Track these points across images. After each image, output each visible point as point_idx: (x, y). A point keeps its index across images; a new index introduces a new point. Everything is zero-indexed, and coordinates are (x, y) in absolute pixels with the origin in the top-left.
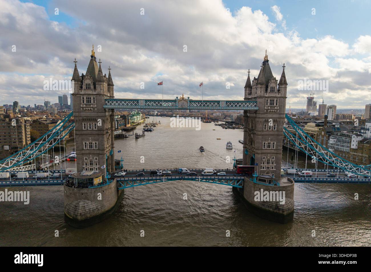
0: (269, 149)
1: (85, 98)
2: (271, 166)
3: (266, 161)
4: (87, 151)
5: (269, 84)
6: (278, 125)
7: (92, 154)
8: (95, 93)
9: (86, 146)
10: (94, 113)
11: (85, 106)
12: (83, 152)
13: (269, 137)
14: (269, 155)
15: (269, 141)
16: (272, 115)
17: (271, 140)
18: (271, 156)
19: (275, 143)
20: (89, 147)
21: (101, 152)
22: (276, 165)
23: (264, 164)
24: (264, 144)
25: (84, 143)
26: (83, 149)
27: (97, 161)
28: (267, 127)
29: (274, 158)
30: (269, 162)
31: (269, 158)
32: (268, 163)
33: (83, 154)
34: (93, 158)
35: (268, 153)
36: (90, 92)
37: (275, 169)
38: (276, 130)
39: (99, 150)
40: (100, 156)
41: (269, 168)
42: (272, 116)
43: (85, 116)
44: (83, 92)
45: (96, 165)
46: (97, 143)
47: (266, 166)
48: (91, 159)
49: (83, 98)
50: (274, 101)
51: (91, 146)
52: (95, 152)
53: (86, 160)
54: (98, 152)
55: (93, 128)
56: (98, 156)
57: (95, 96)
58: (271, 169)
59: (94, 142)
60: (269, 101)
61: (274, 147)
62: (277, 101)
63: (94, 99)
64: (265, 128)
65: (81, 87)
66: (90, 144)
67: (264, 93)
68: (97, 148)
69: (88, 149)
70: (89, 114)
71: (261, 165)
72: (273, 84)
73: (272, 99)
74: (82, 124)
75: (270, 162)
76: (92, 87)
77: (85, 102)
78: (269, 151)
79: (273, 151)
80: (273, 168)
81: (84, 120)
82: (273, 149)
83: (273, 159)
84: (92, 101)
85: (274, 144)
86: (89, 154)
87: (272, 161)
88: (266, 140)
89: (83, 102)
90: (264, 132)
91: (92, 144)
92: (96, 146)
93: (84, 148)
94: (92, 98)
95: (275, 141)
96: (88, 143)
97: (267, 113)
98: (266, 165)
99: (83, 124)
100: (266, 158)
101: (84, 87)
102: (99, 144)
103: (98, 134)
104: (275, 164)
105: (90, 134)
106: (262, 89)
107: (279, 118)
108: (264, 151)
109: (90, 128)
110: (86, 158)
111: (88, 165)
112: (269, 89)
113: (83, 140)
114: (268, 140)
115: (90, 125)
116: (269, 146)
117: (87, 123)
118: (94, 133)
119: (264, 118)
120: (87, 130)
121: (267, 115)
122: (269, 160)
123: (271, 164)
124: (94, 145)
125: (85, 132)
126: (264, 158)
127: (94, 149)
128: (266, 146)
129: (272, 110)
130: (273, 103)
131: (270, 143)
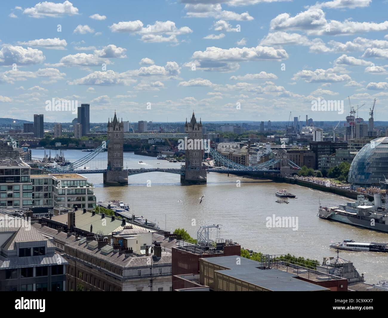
1: (116, 134)
8: (120, 132)
10: (119, 141)
12: (114, 158)
14: (196, 159)
21: (121, 158)
22: (199, 163)
32: (196, 162)
33: (114, 159)
36: (118, 131)
39: (120, 157)
40: (121, 159)
44: (115, 132)
45: (119, 164)
48: (117, 161)
65: (114, 129)
70: (117, 141)
73: (196, 133)
76: (119, 129)
77: (115, 136)
78: (196, 157)
80: (198, 165)
81: (115, 144)
83: (198, 160)
84: (118, 135)
86: (116, 159)
88: (194, 152)
95: (198, 152)
101: (115, 129)
102: (120, 154)
105: (117, 150)
106: (191, 129)
108: (194, 157)
113: (114, 152)
116: (196, 155)
118: (119, 149)
120: (116, 148)
124: (118, 155)
125: (114, 149)
126: (194, 160)
127: (118, 157)
128: (194, 154)
129: (196, 138)
130: (197, 135)
131: (196, 153)
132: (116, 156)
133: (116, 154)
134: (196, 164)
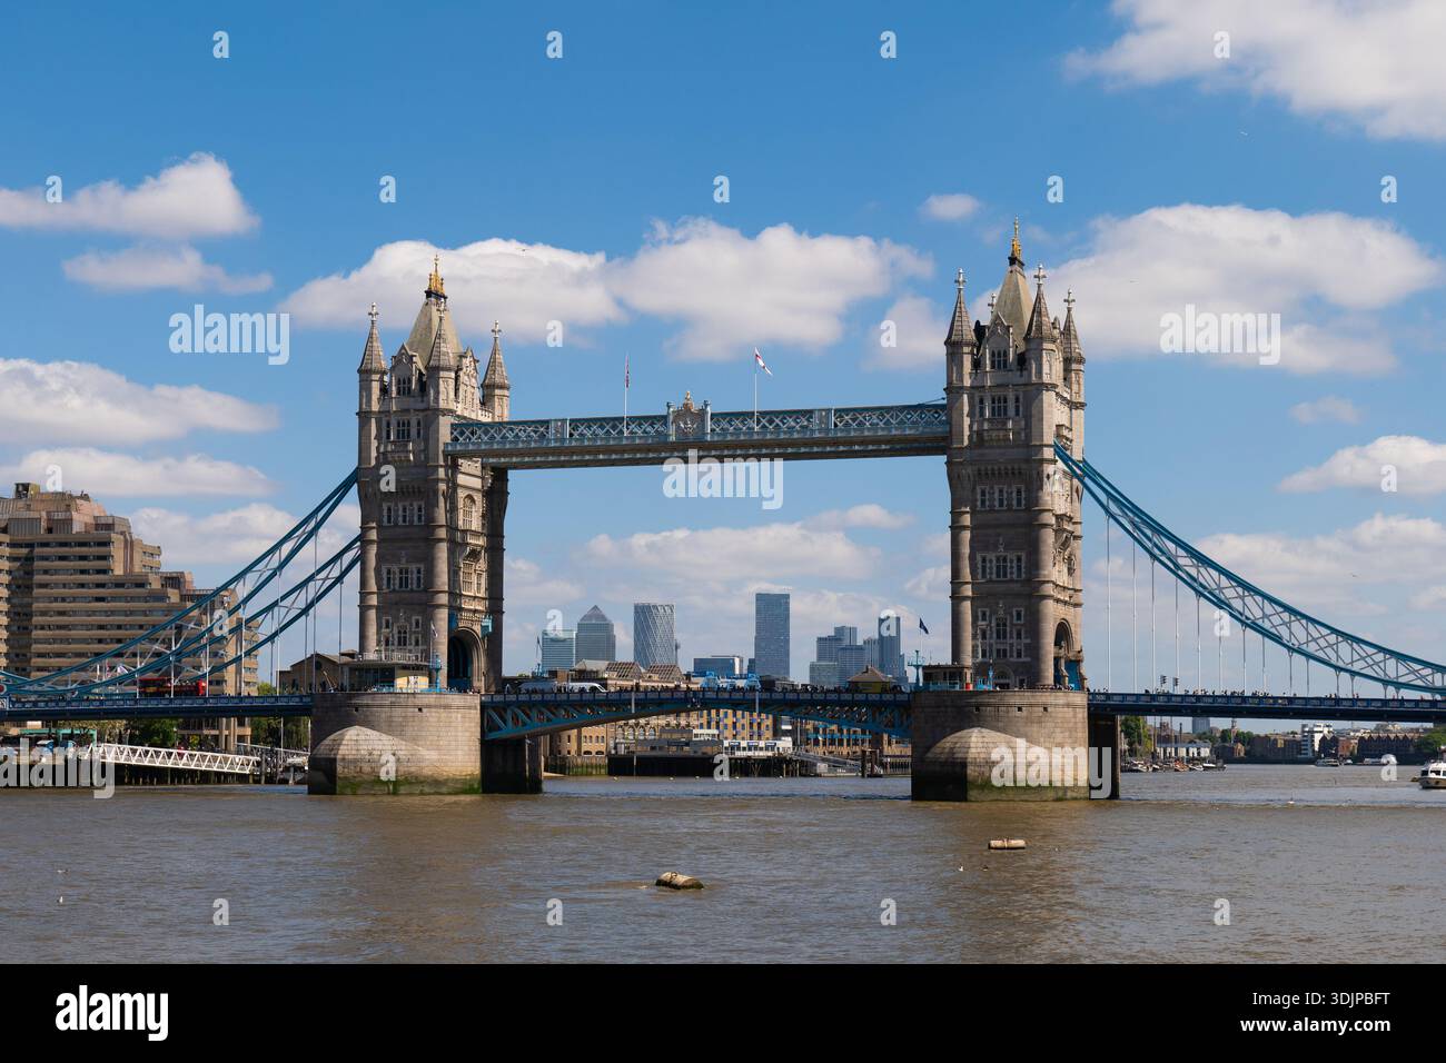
0: (1002, 579)
1: (393, 424)
2: (1012, 645)
3: (991, 626)
4: (393, 595)
5: (984, 342)
6: (1028, 490)
8: (422, 406)
9: (389, 579)
10: (413, 471)
11: (391, 448)
12: (382, 599)
13: (999, 535)
14: (1002, 604)
15: (1002, 552)
16: (1002, 451)
17: (1008, 546)
18: (1012, 607)
19: (1023, 558)
20: (397, 582)
22: (1028, 641)
23: (983, 637)
24: (983, 560)
25: (385, 571)
26: (380, 591)
27: (421, 628)
28: (987, 496)
29: (1023, 613)
30: (1005, 631)
31: (1003, 613)
32: (1000, 634)
33: (378, 606)
34: (408, 620)
35: (997, 596)
36: (407, 403)
37: (1028, 659)
38: (1023, 508)
39: (425, 590)
41: (1005, 655)
42: (1003, 454)
44: (388, 404)
45: (417, 644)
46: (422, 568)
47: (993, 645)
48: (403, 621)
49: (388, 424)
50: (1005, 401)
51: (404, 580)
52: (416, 598)
53: (389, 625)
54: (424, 598)
55: (412, 521)
56: (425, 612)
57: (421, 416)
58: (1014, 659)
59: (412, 565)
60: (987, 401)
61: (1019, 575)
62: (1017, 398)
63: (419, 423)
64: (983, 502)
65: (384, 391)
66: (400, 570)
68: (422, 585)
69: (395, 590)
70: (403, 474)
71: (975, 642)
72: (999, 340)
73: (997, 393)
74: (380, 506)
75: (1008, 629)
76: (415, 387)
77: (393, 437)
78: (1001, 588)
79: (1016, 587)
80: (1019, 656)
81: (388, 495)
82: (1017, 581)
83: (1019, 617)
84: (413, 432)
85: (1019, 559)
86: (399, 604)
87: (1012, 624)
88: (987, 549)
89: (388, 437)
90: (979, 515)
91: (406, 570)
92: (419, 578)
93: (385, 587)
94: (413, 423)
95: (1020, 550)
96: (397, 571)
97: (980, 444)
98: (992, 640)
99: (385, 506)
100: (990, 616)
101: (393, 388)
102: (426, 571)
103: (426, 540)
104: (1026, 638)
105: (404, 540)
107: (1026, 461)
108: (983, 590)
109: (404, 521)
110: (389, 620)
111: (393, 644)
112: (985, 360)
113: (380, 559)
114: (996, 547)
115: (404, 510)
116: (1001, 570)
117: (395, 505)
118: (417, 534)
119: (970, 463)
120: (396, 525)
121: (980, 451)
122: (1005, 625)
123: (1011, 637)
124: (412, 577)
125: (387, 535)
126: (984, 614)
127: (412, 590)
128: (991, 568)
129: (994, 434)
130: (1005, 408)
131: (1005, 560)
132: (394, 584)
133: (395, 568)
134: (1005, 651)
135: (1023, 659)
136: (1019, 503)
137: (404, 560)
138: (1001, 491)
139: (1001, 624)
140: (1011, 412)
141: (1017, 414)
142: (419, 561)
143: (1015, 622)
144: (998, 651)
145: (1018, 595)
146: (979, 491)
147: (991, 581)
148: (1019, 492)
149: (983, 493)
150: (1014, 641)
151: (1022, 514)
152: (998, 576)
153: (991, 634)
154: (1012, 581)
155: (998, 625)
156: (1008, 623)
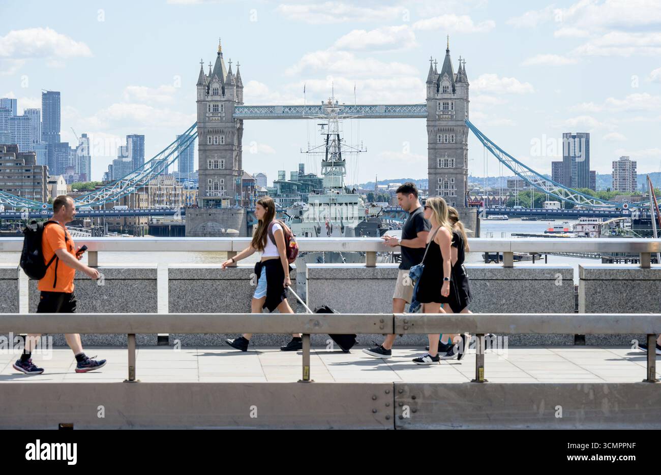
0: (446, 167)
1: (212, 106)
2: (450, 191)
3: (442, 184)
4: (212, 171)
5: (440, 83)
6: (456, 136)
7: (217, 175)
8: (223, 99)
9: (210, 165)
10: (220, 124)
11: (211, 115)
12: (207, 172)
13: (446, 152)
14: (446, 176)
15: (446, 158)
17: (448, 156)
18: (450, 177)
19: (454, 160)
21: (228, 172)
23: (440, 188)
24: (440, 161)
25: (208, 162)
26: (206, 169)
27: (223, 184)
29: (454, 179)
30: (448, 186)
31: (446, 179)
32: (446, 187)
33: (206, 175)
34: (219, 180)
35: (445, 174)
36: (217, 98)
37: (456, 196)
38: (454, 142)
39: (226, 169)
40: (228, 177)
41: (447, 195)
42: (447, 123)
43: (211, 128)
44: (210, 98)
45: (222, 189)
46: (224, 161)
47: (443, 191)
48: (216, 181)
49: (209, 106)
50: (448, 104)
51: (216, 166)
52: (222, 172)
53: (210, 182)
54: (225, 172)
55: (219, 143)
56: (225, 178)
57: (223, 103)
58: (451, 196)
59: (220, 160)
60: (441, 104)
61: (453, 166)
62: (452, 104)
63: (222, 106)
64: (440, 140)
65: (208, 93)
66: (215, 162)
67: (434, 95)
68: (224, 168)
69: (213, 169)
70: (216, 125)
71: (437, 190)
72: (446, 82)
73: (445, 101)
74: (206, 137)
76: (220, 92)
77: (211, 111)
78: (446, 171)
79: (452, 171)
80: (453, 194)
81: (209, 132)
82: (452, 168)
83: (453, 181)
84: (220, 109)
85: (453, 161)
86: (214, 175)
87: (450, 184)
88: (441, 156)
89: (209, 111)
90: (438, 145)
91: (217, 162)
92: (222, 164)
93: (208, 168)
94: (220, 106)
95: (454, 157)
97: (439, 120)
98: (443, 189)
99: (208, 137)
100: (443, 181)
101: (211, 92)
102: (226, 163)
103: (226, 150)
104: (455, 188)
105: (216, 150)
106: (432, 90)
107: (455, 126)
108: (440, 171)
109: (216, 143)
110: (210, 181)
111: (212, 190)
112: (441, 89)
113: (207, 157)
114: (444, 156)
115: (216, 138)
116: (446, 164)
117: (213, 137)
118: (222, 148)
119: (435, 126)
120: (213, 144)
121: (440, 122)
122: (447, 184)
124: (220, 164)
125: (210, 148)
126: (440, 180)
127: (220, 169)
128: (443, 164)
129: (444, 116)
130: (448, 107)
131: (447, 161)
132: (213, 167)
133: (212, 161)
134: (447, 193)
135: (454, 196)
136: (453, 141)
137: (216, 158)
138: (446, 136)
139: (446, 183)
140: (450, 108)
141: (452, 109)
142: (223, 158)
143: (451, 182)
144: (445, 193)
145: (452, 174)
146: (438, 136)
147: (443, 168)
148: (453, 137)
149: (440, 137)
150: (451, 189)
151: (454, 145)
152: (445, 166)
153: (443, 186)
154: (450, 168)
155: (445, 184)
156: (449, 183)
